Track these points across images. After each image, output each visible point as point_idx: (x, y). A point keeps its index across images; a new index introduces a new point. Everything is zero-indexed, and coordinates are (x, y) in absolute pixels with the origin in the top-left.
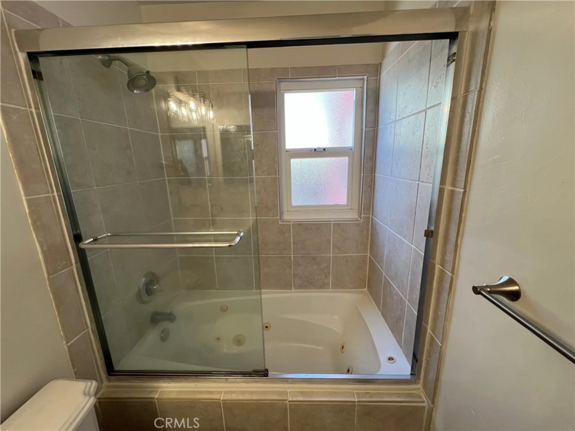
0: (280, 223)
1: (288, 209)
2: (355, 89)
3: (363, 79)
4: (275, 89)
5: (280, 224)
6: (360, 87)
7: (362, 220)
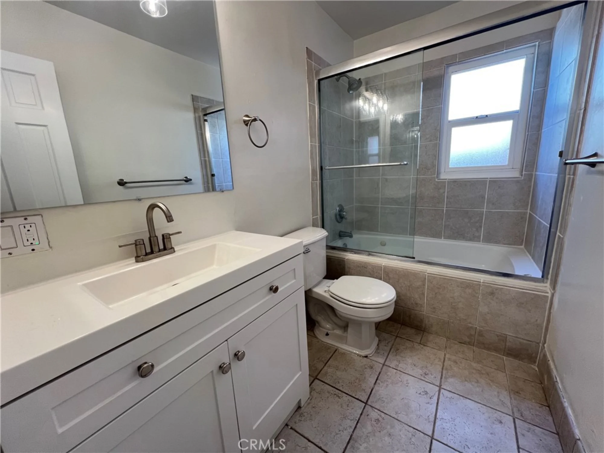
0: (436, 180)
1: (445, 170)
2: (526, 56)
3: (535, 46)
4: (443, 74)
5: (437, 182)
6: (532, 53)
7: (523, 177)
